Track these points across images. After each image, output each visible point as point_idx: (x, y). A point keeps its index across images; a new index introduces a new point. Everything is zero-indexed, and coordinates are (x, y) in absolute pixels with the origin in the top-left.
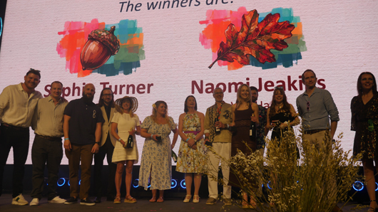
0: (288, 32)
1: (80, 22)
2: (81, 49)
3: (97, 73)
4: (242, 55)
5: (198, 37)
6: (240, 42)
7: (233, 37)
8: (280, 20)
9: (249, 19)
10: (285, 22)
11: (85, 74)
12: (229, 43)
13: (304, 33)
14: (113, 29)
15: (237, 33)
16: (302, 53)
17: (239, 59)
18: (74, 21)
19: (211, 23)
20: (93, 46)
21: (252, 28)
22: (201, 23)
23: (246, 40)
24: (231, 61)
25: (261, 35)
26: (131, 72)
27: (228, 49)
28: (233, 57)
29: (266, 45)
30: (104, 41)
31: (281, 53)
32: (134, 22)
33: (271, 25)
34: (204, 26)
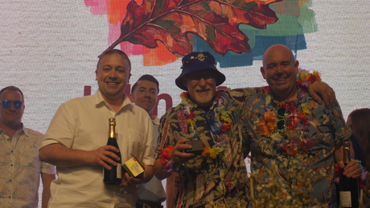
4: (176, 33)
12: (148, 4)
16: (307, 37)
17: (170, 41)
24: (151, 44)
27: (145, 17)
28: (157, 36)
29: (230, 15)
31: (262, 33)
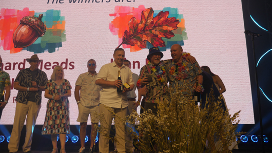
0: (175, 25)
1: (14, 10)
2: (14, 31)
3: (26, 51)
4: (141, 41)
5: (108, 26)
6: (139, 31)
7: (135, 27)
8: (169, 16)
9: (146, 14)
10: (172, 18)
11: (16, 51)
12: (131, 31)
13: (186, 27)
14: (41, 16)
15: (138, 25)
16: (184, 41)
17: (139, 44)
18: (9, 8)
19: (118, 16)
20: (24, 29)
21: (149, 21)
22: (111, 15)
23: (144, 30)
24: (132, 45)
25: (155, 27)
26: (55, 51)
27: (130, 36)
28: (134, 42)
29: (159, 34)
30: (33, 26)
31: (169, 40)
32: (58, 12)
33: (162, 19)
34: (113, 18)
